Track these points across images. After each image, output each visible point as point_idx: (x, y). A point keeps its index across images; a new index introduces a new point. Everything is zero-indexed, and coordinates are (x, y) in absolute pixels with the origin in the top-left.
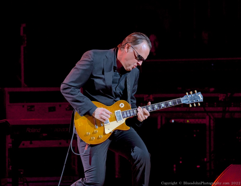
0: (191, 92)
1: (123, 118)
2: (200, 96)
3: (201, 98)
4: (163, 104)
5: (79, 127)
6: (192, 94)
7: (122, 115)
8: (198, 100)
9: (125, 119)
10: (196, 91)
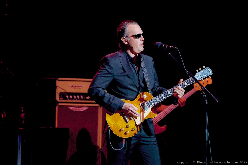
0: (200, 69)
1: (149, 108)
2: (209, 70)
3: (210, 71)
4: (180, 86)
5: (112, 126)
6: (201, 70)
7: (147, 105)
8: (209, 74)
9: (151, 108)
10: (204, 67)
